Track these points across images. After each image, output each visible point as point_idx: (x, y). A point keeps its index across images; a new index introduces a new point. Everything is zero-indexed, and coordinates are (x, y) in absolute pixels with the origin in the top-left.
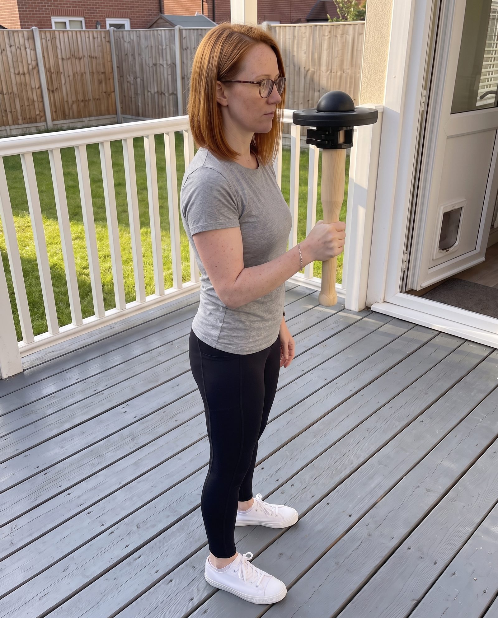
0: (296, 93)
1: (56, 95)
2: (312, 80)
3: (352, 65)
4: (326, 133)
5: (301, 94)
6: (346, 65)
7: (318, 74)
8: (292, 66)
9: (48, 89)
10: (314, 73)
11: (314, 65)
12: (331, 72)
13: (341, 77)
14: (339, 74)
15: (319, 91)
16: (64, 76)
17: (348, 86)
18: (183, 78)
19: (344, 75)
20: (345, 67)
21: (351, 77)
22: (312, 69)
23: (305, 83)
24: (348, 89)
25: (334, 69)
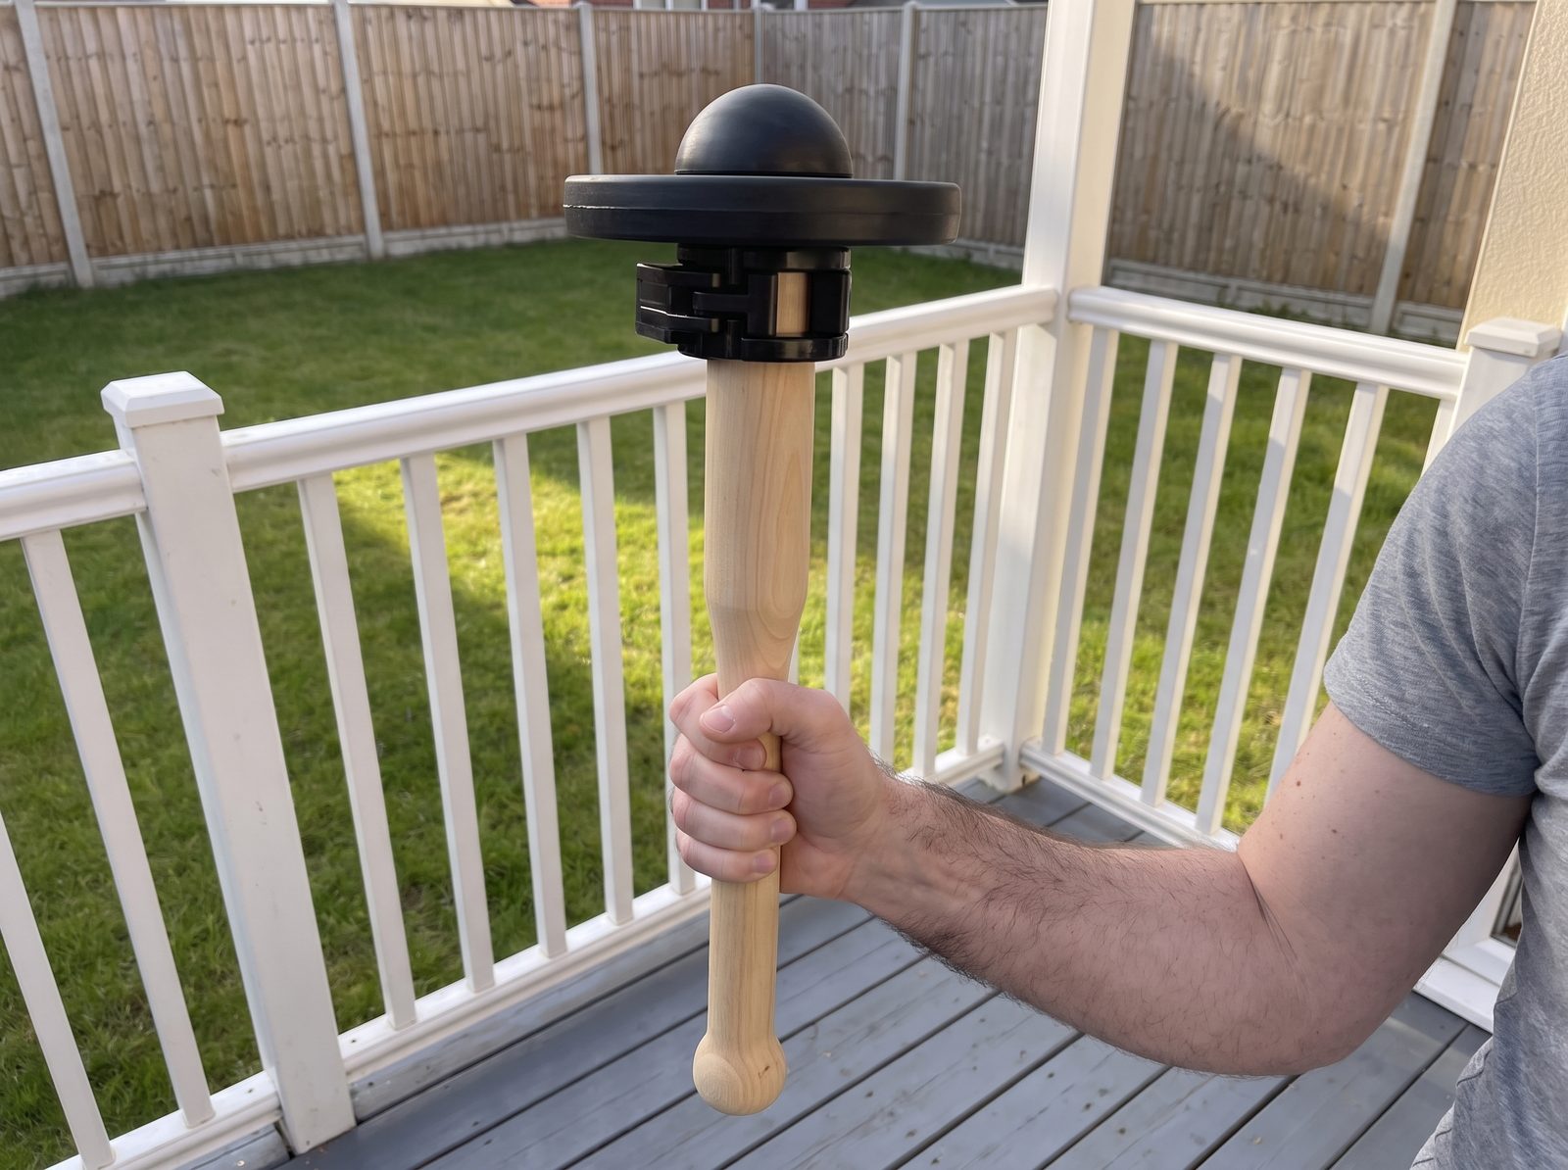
0: (1188, 168)
1: (620, 153)
2: (1234, 135)
3: (1346, 99)
4: (711, 277)
5: (1201, 170)
6: (1333, 98)
7: (1252, 120)
8: (1184, 101)
9: (603, 143)
10: (1240, 116)
11: (1244, 99)
12: (1287, 115)
13: (1313, 128)
14: (1308, 120)
15: (1249, 162)
16: (643, 114)
17: (1330, 151)
18: (911, 122)
19: (1322, 125)
20: (1327, 103)
21: (1340, 131)
22: (1234, 110)
23: (1214, 142)
24: (1328, 159)
25: (1296, 111)
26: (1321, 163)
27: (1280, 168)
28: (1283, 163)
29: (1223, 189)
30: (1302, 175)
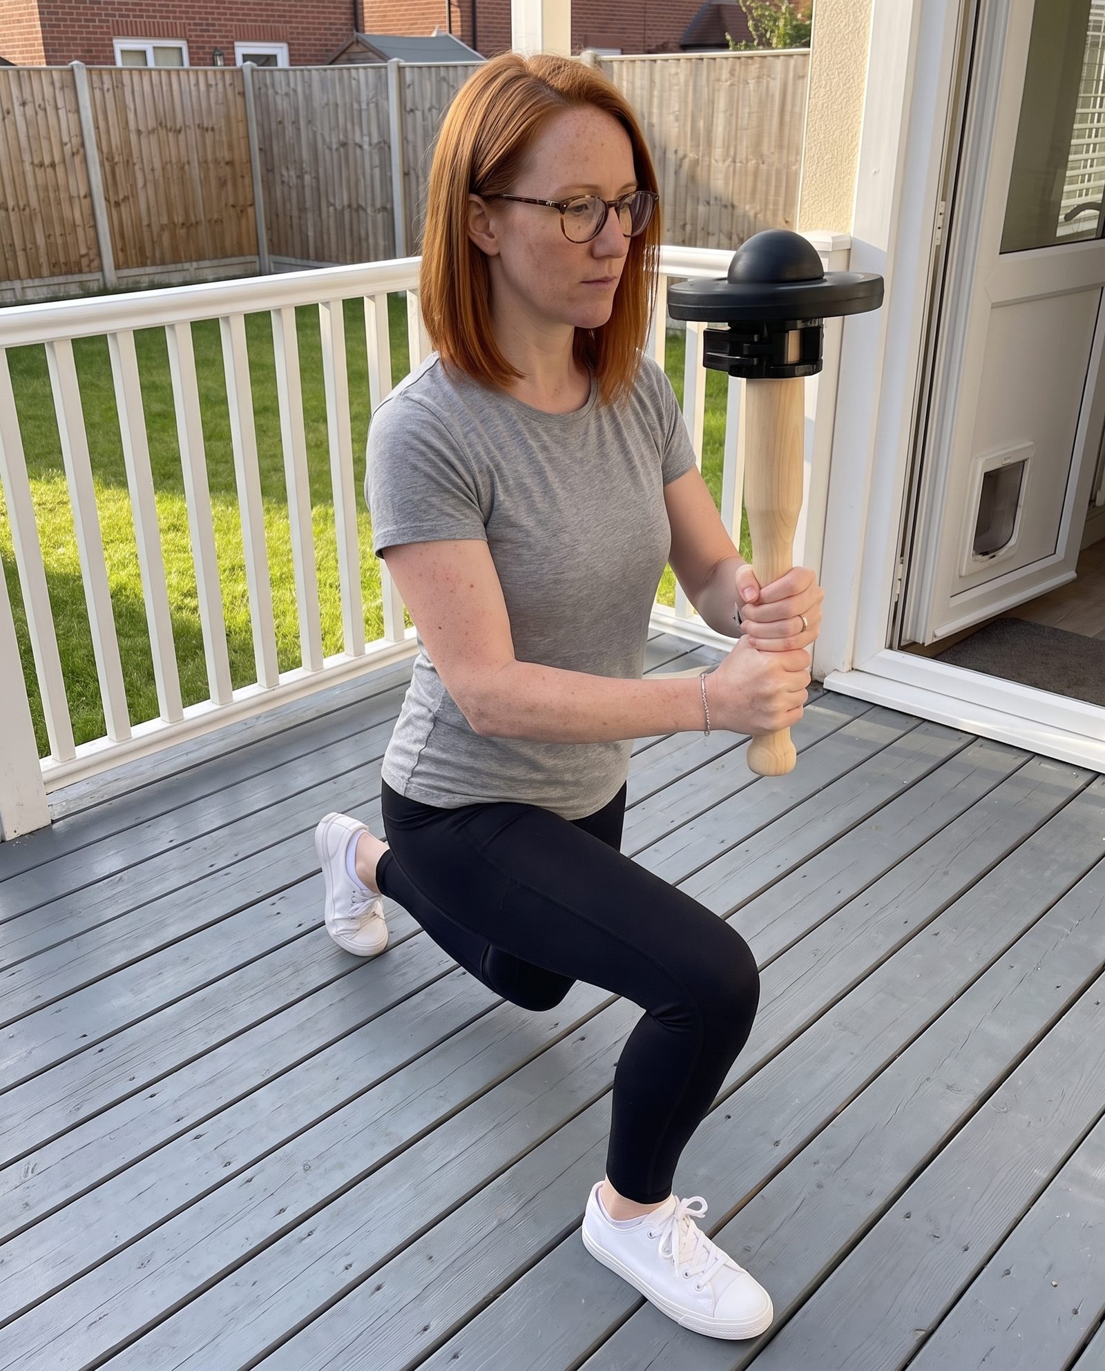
1: (124, 212)
2: (692, 178)
3: (780, 146)
4: (753, 337)
5: (668, 210)
6: (769, 146)
7: (705, 164)
9: (107, 200)
10: (696, 162)
11: (696, 146)
12: (734, 160)
13: (756, 172)
14: (751, 165)
15: (708, 202)
16: (143, 169)
17: (772, 191)
18: (406, 174)
19: (764, 167)
20: (765, 149)
21: (778, 172)
22: (691, 155)
23: (676, 186)
24: (771, 198)
25: (742, 154)
26: (766, 204)
27: (733, 206)
28: (736, 203)
29: (688, 227)
30: (752, 213)
